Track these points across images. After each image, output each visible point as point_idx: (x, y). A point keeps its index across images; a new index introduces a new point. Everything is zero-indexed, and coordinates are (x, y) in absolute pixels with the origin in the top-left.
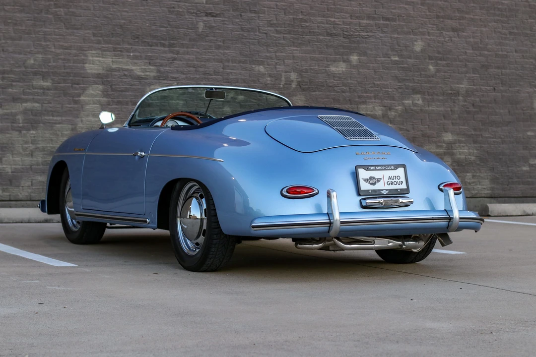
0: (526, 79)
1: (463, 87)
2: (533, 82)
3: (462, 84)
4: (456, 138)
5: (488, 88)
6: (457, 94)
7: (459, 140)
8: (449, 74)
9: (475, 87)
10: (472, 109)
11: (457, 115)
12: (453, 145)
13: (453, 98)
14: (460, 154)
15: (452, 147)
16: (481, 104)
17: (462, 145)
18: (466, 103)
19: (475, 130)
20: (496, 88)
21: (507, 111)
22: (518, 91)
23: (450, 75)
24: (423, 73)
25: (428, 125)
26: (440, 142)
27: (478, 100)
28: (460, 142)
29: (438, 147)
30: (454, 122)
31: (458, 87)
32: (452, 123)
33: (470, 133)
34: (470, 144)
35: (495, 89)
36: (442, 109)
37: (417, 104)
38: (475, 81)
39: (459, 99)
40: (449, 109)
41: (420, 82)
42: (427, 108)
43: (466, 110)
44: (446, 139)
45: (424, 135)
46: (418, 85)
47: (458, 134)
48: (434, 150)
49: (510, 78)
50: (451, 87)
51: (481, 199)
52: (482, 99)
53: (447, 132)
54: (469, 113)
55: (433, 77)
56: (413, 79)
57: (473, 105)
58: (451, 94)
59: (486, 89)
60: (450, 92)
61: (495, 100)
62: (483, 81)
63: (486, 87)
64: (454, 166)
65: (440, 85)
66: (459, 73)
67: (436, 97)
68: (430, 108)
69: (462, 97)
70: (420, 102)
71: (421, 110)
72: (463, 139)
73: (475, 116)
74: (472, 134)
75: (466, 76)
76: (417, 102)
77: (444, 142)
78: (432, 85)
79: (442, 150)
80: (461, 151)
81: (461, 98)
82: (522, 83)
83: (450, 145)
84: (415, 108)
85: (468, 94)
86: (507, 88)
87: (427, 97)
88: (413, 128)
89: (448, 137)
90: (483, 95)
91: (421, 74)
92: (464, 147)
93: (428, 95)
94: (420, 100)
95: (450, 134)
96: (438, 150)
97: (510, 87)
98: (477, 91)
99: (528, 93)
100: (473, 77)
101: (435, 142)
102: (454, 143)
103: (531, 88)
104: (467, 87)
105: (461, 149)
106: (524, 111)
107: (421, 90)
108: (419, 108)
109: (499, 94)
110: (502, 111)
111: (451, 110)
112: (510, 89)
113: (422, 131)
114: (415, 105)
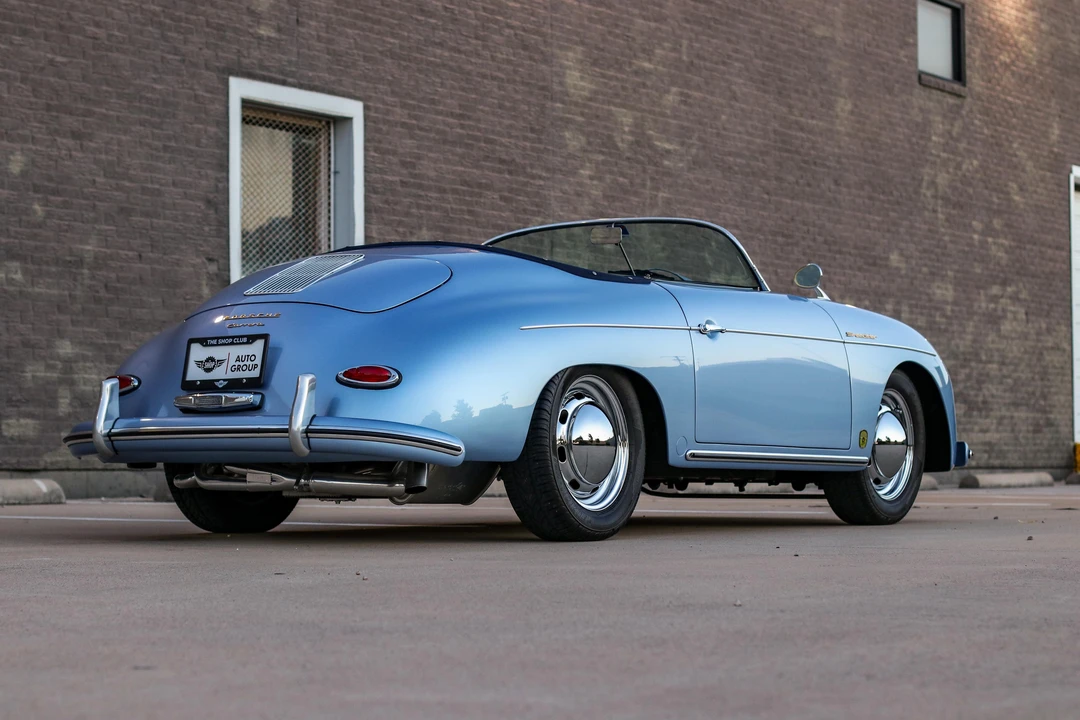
0: (190, 239)
1: (89, 251)
2: (201, 246)
3: (89, 244)
4: (77, 350)
5: (131, 254)
6: (80, 263)
7: (83, 355)
8: (67, 223)
9: (108, 251)
10: (103, 293)
11: (79, 306)
12: (73, 365)
13: (74, 270)
14: (85, 384)
15: (71, 368)
16: (118, 285)
17: (88, 364)
18: (93, 283)
19: (109, 335)
20: (143, 255)
21: (160, 300)
22: (178, 263)
23: (68, 225)
24: (24, 218)
25: (33, 324)
26: (52, 359)
27: (113, 275)
28: (85, 358)
29: (50, 367)
30: (74, 317)
31: (82, 250)
32: (72, 321)
33: (100, 341)
34: (101, 362)
35: (140, 256)
36: (55, 292)
37: (13, 279)
38: (109, 239)
39: (82, 274)
40: (66, 293)
41: (19, 236)
42: (30, 290)
43: (94, 296)
44: (61, 352)
45: (26, 344)
46: (17, 241)
47: (81, 343)
48: (42, 374)
49: (166, 234)
50: (70, 249)
51: (119, 473)
52: (121, 274)
53: (62, 337)
54: (97, 300)
55: (40, 227)
56: (8, 230)
57: (106, 286)
58: (70, 262)
59: (126, 255)
60: (68, 258)
61: (141, 278)
62: (121, 240)
63: (126, 252)
64: (75, 407)
65: (52, 244)
66: (83, 222)
67: (44, 267)
68: (37, 290)
69: (89, 269)
70: (18, 277)
71: (21, 292)
72: (90, 354)
73: (109, 308)
74: (104, 344)
75: (94, 228)
76: (14, 276)
77: (58, 358)
78: (38, 244)
79: (55, 375)
80: (86, 376)
81: (86, 271)
82: (184, 247)
83: (69, 364)
84: (12, 289)
85: (100, 262)
86: (160, 255)
87: (31, 266)
88: (8, 329)
89: (66, 348)
90: (121, 267)
91: (20, 220)
92: (90, 368)
93: (33, 263)
94: (19, 272)
95: (68, 343)
96: (49, 374)
97: (165, 254)
98: (112, 260)
99: (194, 266)
100: (106, 230)
101: (43, 358)
102: (76, 362)
103: (198, 256)
104: (97, 249)
105: (86, 372)
106: (189, 302)
107: (20, 252)
108: (18, 289)
109: (148, 267)
110: (152, 300)
111: (70, 295)
112: (165, 257)
113: (22, 335)
114: (11, 281)
